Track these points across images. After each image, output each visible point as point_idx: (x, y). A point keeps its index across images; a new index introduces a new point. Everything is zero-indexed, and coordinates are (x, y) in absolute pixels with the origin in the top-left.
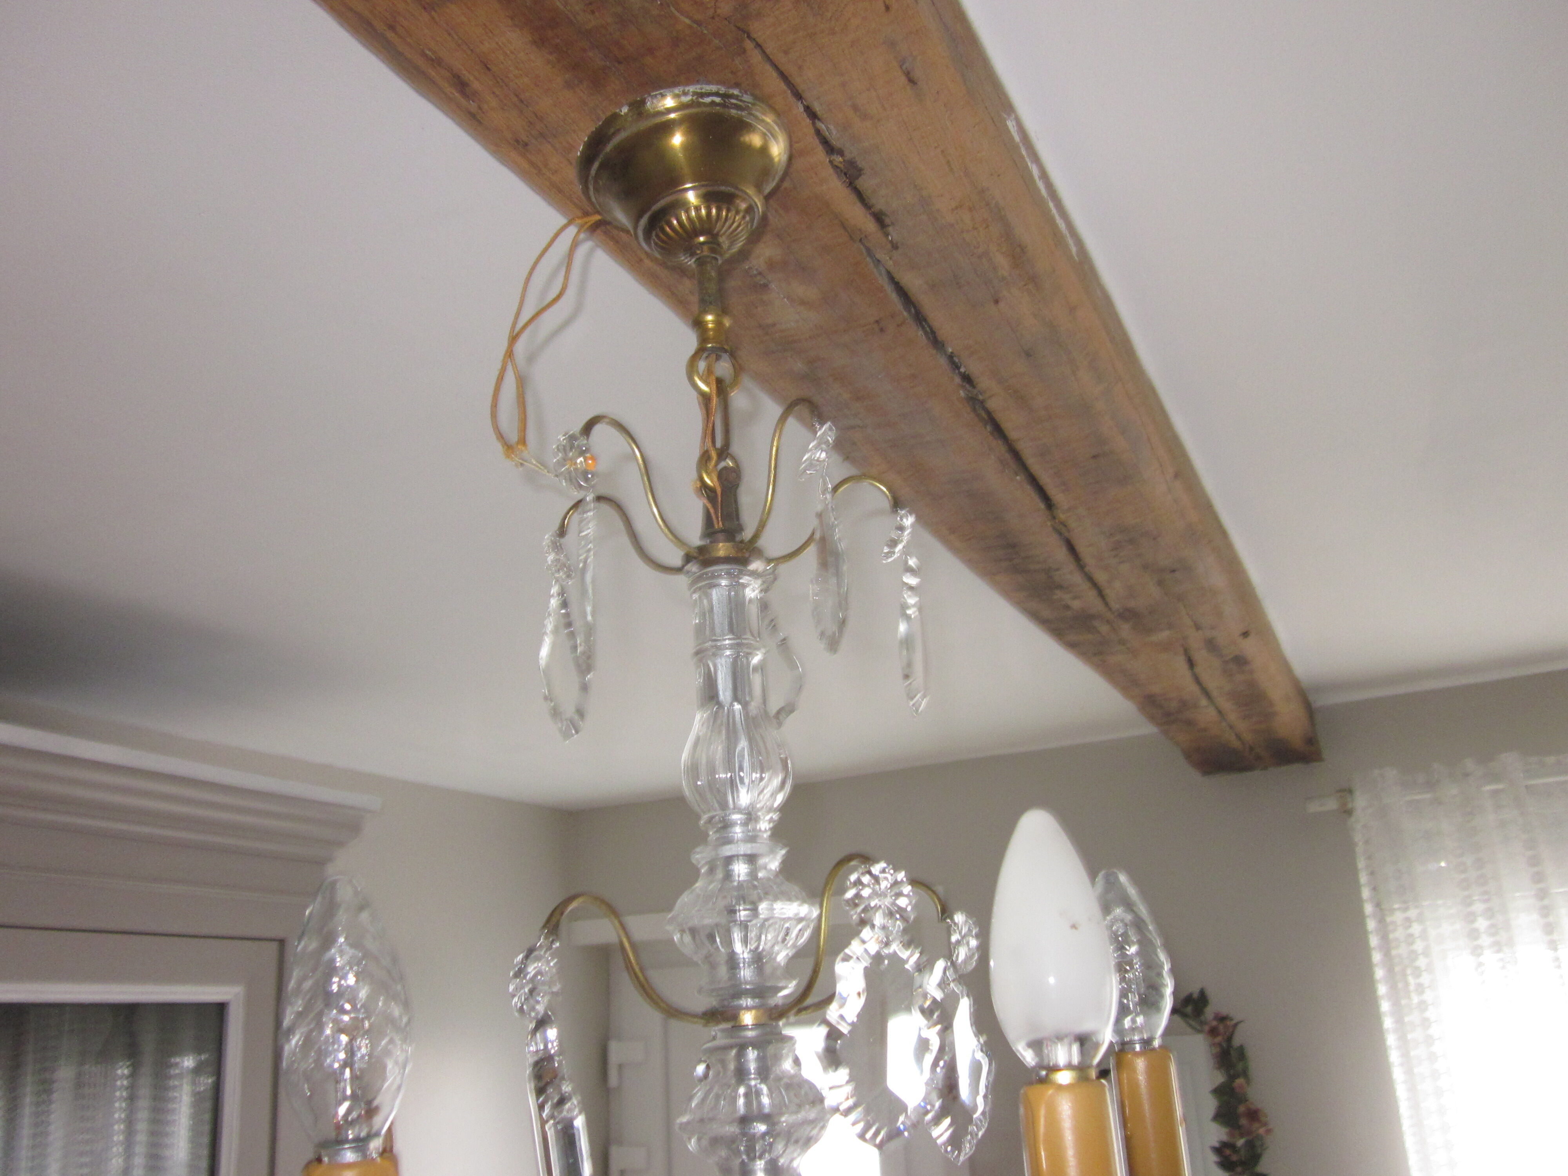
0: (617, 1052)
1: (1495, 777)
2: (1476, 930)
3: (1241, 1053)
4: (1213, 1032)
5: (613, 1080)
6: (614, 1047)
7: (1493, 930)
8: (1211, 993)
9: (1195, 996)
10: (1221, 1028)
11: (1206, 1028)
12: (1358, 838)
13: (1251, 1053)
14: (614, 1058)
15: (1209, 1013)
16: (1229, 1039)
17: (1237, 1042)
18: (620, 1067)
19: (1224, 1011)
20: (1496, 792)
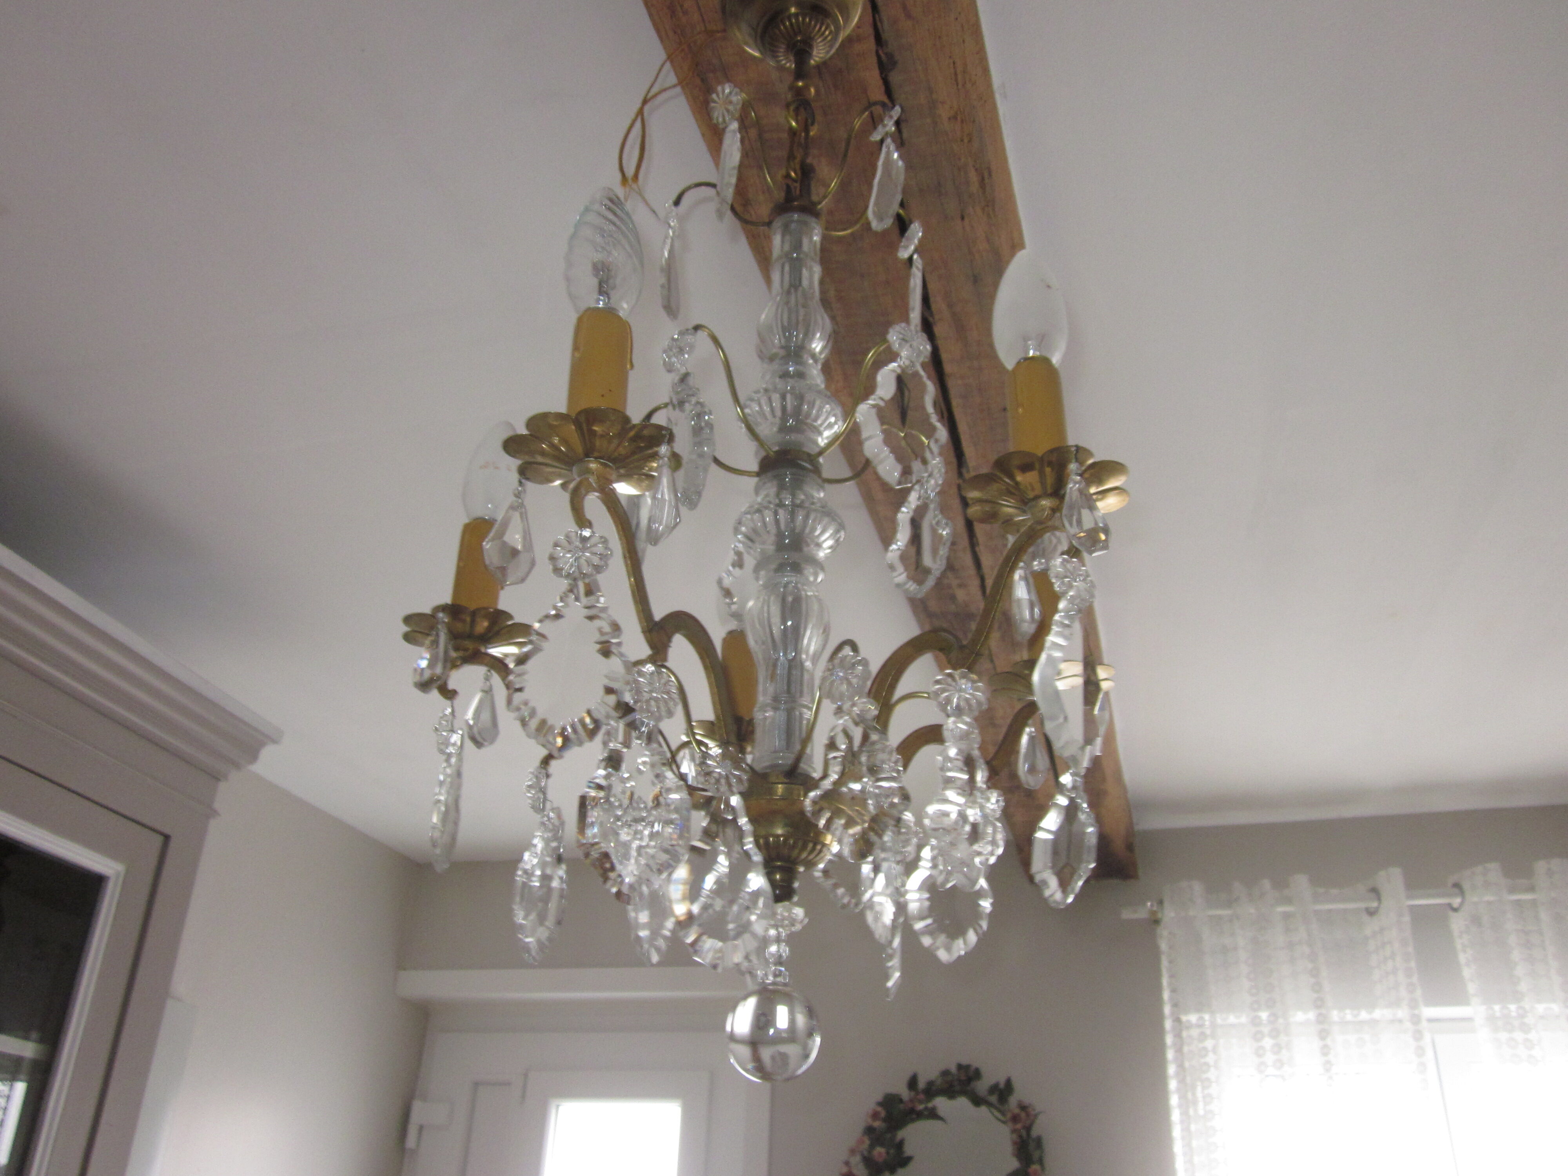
0: (419, 1113)
1: (1288, 901)
2: (1262, 1048)
3: (1039, 1142)
4: (1015, 1119)
5: (411, 1141)
6: (417, 1106)
7: (1277, 1048)
8: (1017, 1084)
9: (1002, 1086)
10: (1023, 1115)
11: (1009, 1115)
12: (1163, 946)
13: (1048, 1146)
14: (416, 1118)
15: (1013, 1101)
16: (1028, 1129)
17: (1035, 1133)
18: (421, 1128)
19: (1026, 1101)
20: (1287, 916)
